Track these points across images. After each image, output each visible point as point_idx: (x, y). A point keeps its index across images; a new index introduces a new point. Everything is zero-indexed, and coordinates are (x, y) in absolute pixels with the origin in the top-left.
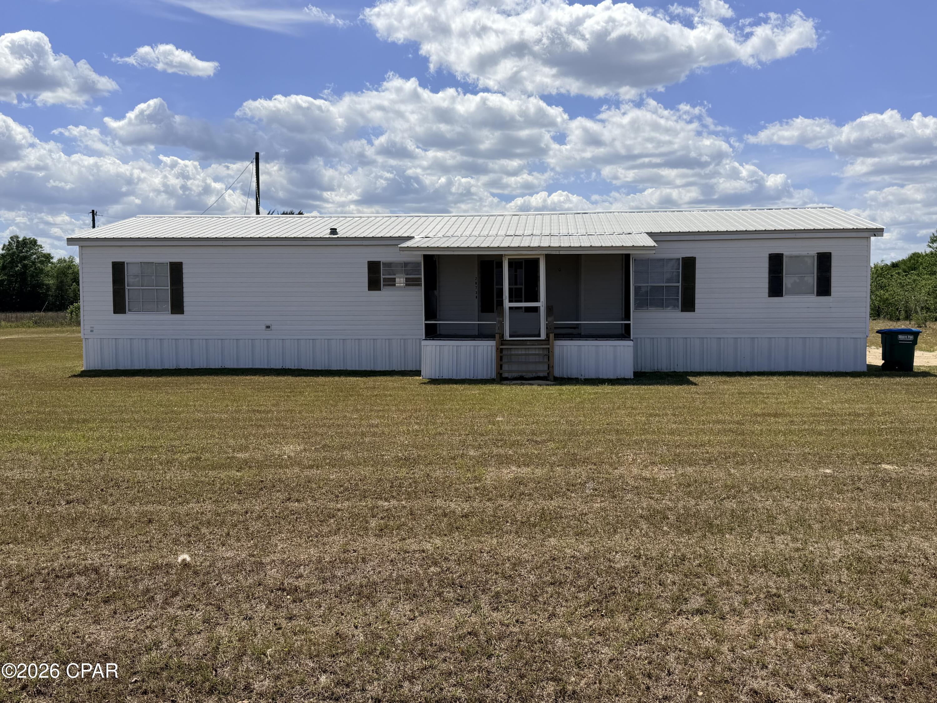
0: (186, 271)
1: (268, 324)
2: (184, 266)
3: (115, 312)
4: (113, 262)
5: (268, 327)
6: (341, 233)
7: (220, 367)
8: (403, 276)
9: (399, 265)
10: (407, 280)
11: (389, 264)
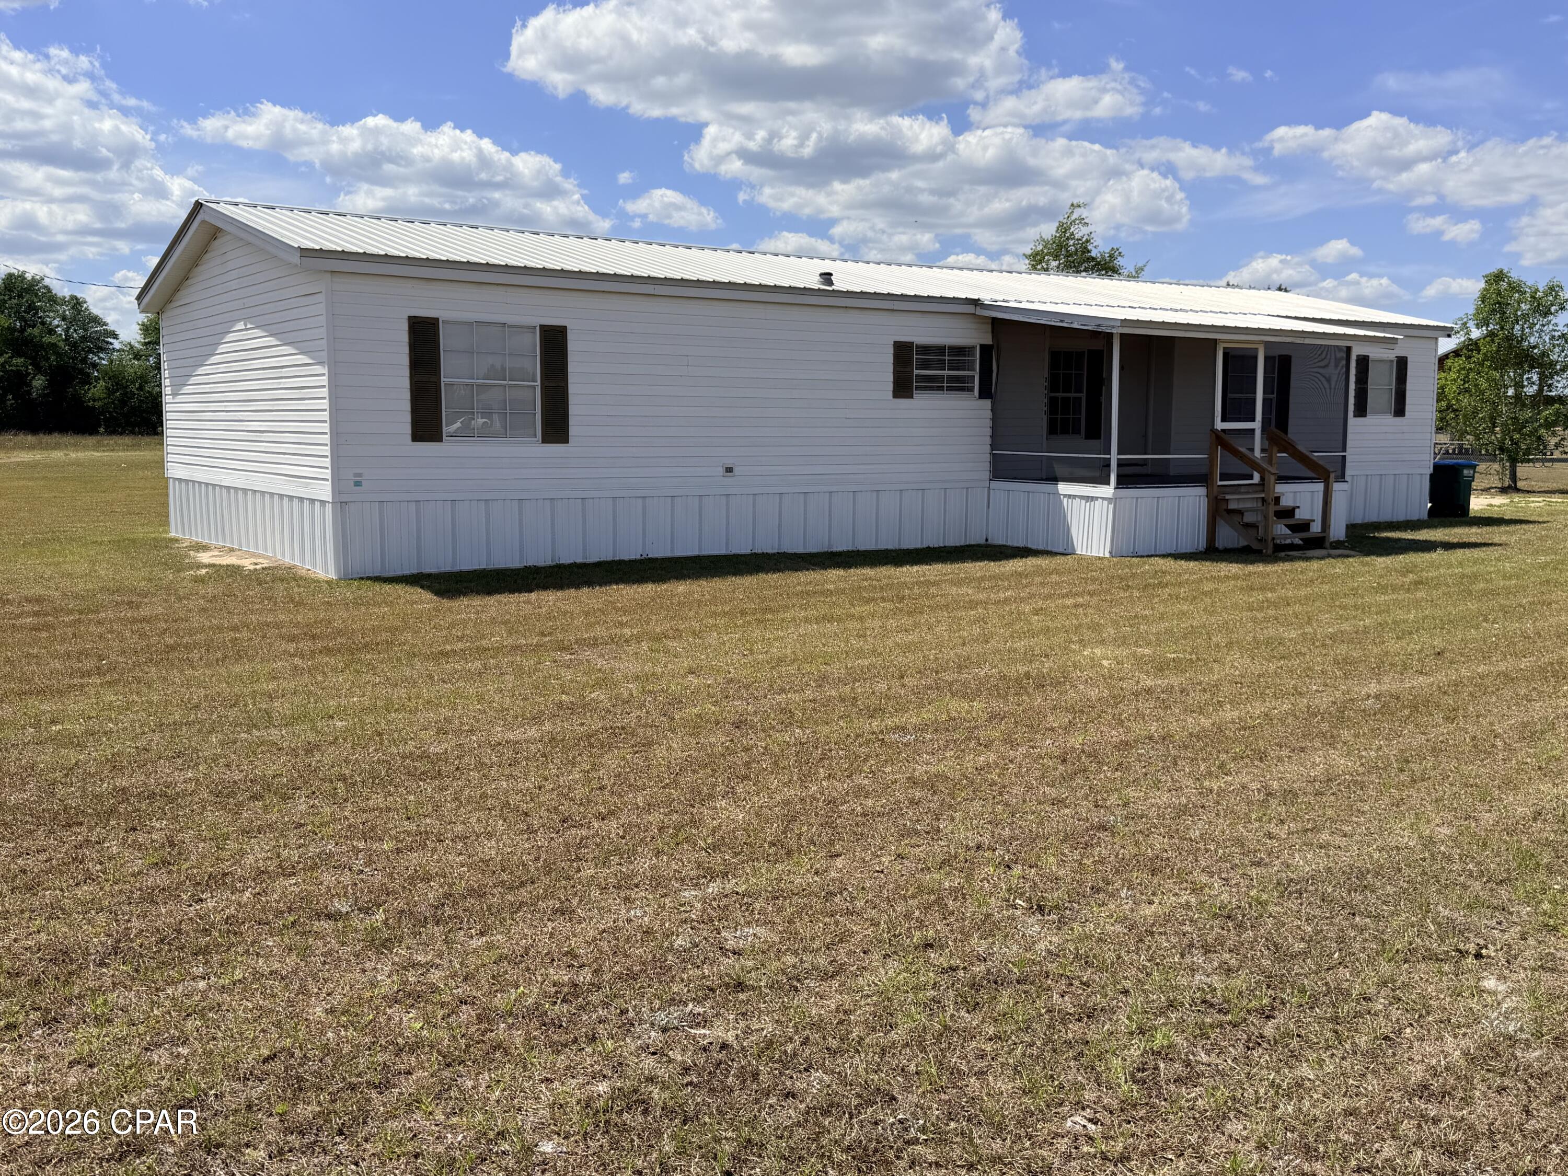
0: (573, 345)
1: (729, 462)
2: (570, 336)
3: (417, 436)
4: (410, 318)
5: (729, 470)
6: (840, 284)
7: (638, 557)
8: (946, 372)
9: (941, 350)
10: (951, 379)
11: (925, 349)
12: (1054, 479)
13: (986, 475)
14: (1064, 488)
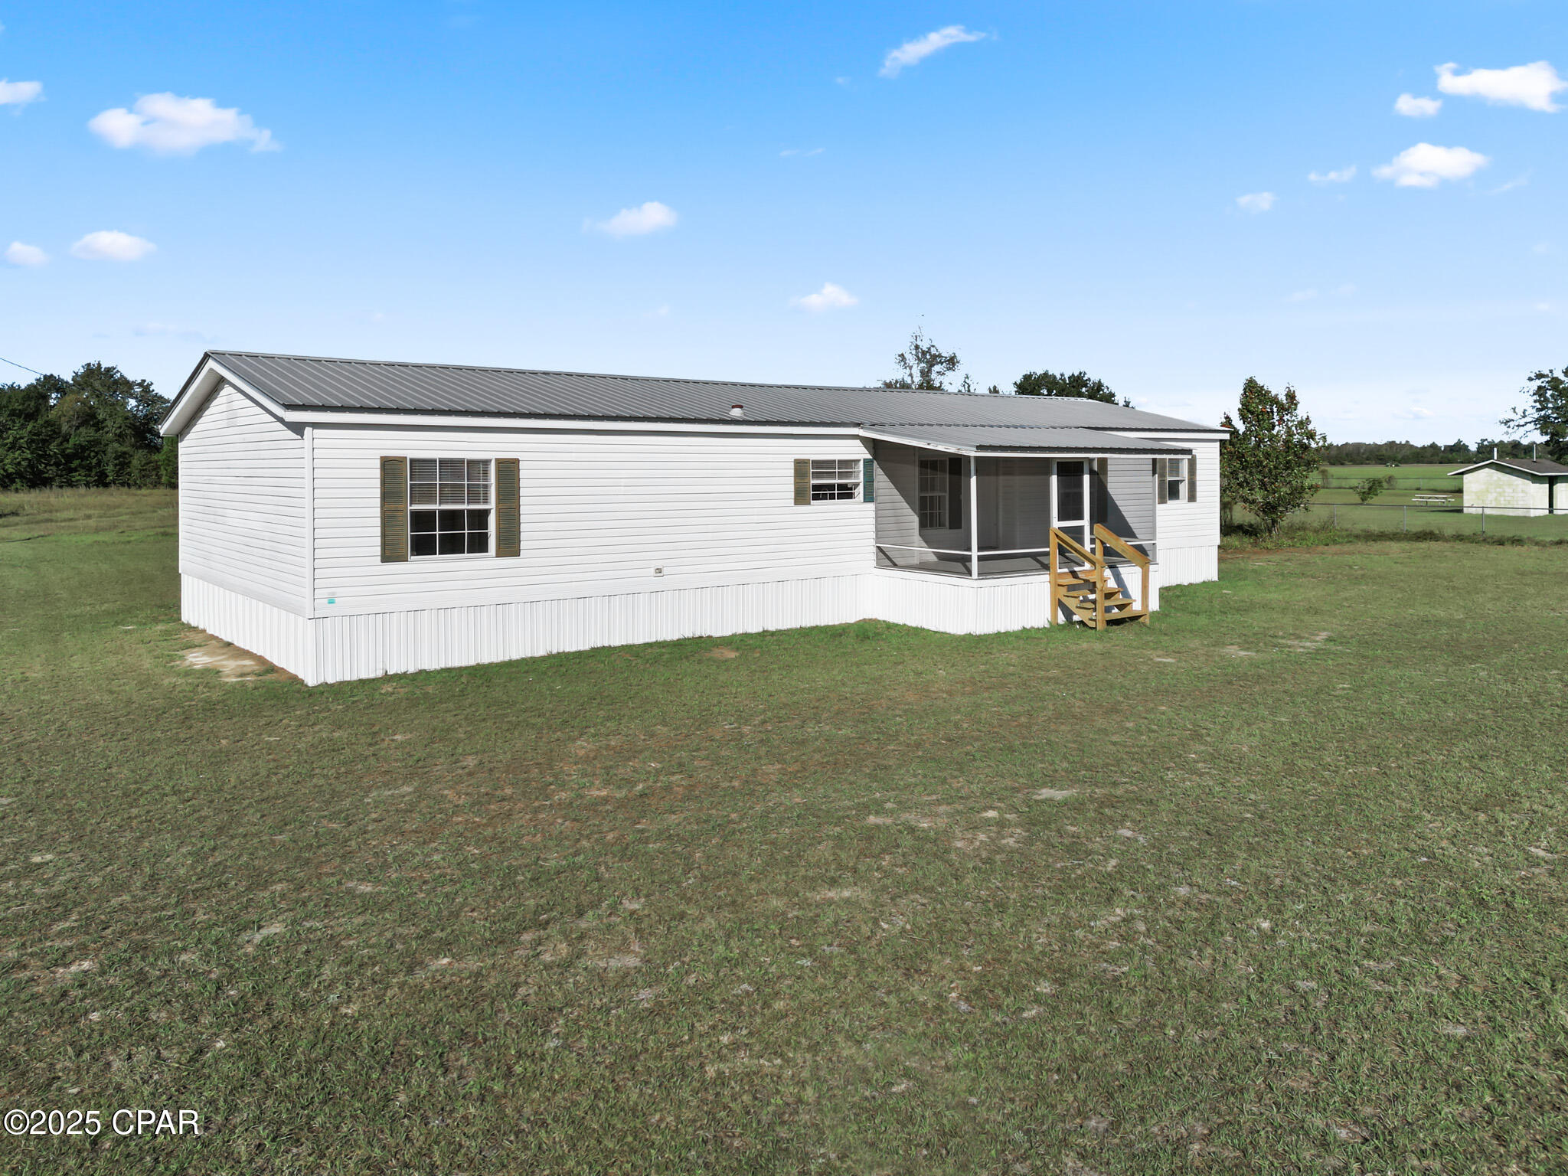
0: (525, 473)
1: (659, 564)
2: (522, 466)
3: (385, 559)
4: (382, 458)
5: (659, 571)
8: (836, 482)
9: (831, 463)
10: (840, 487)
11: (817, 464)
13: (873, 563)
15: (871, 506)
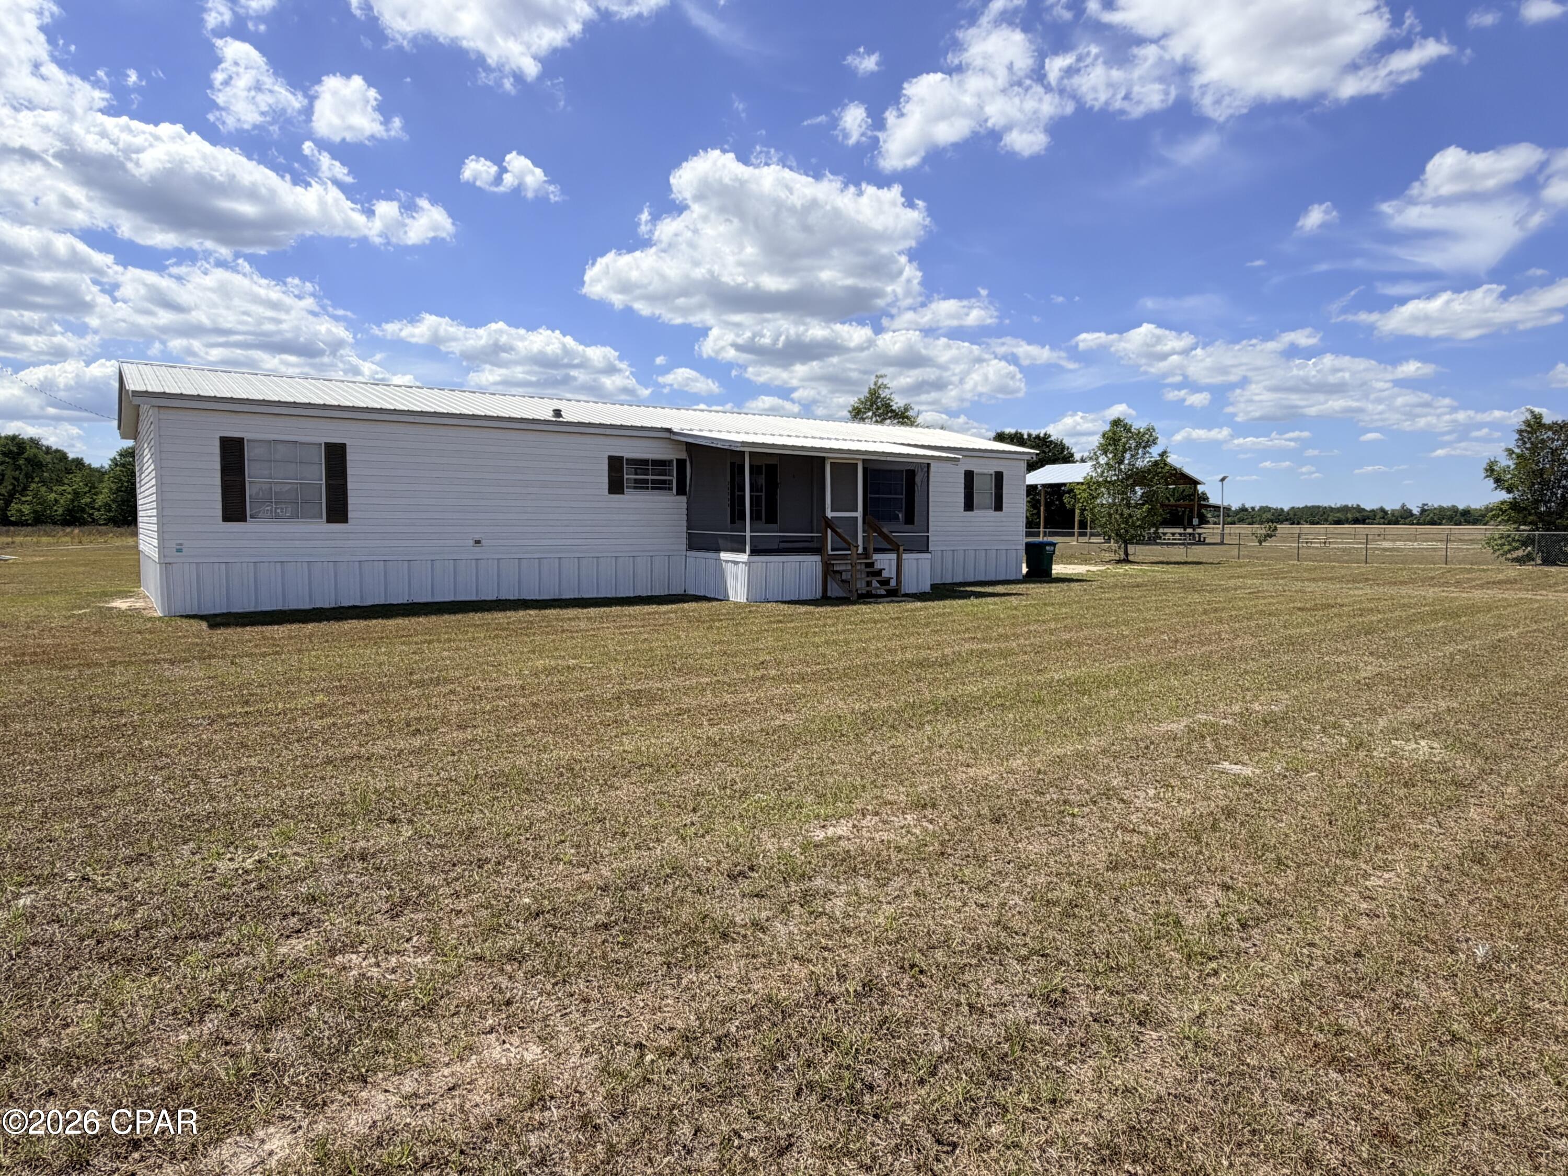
0: (351, 457)
1: (477, 537)
2: (348, 450)
3: (227, 518)
4: (221, 438)
5: (478, 542)
6: (567, 417)
7: (405, 602)
8: (650, 477)
9: (645, 462)
10: (653, 481)
11: (631, 461)
12: (718, 550)
13: (684, 547)
14: (724, 556)
15: (684, 499)
